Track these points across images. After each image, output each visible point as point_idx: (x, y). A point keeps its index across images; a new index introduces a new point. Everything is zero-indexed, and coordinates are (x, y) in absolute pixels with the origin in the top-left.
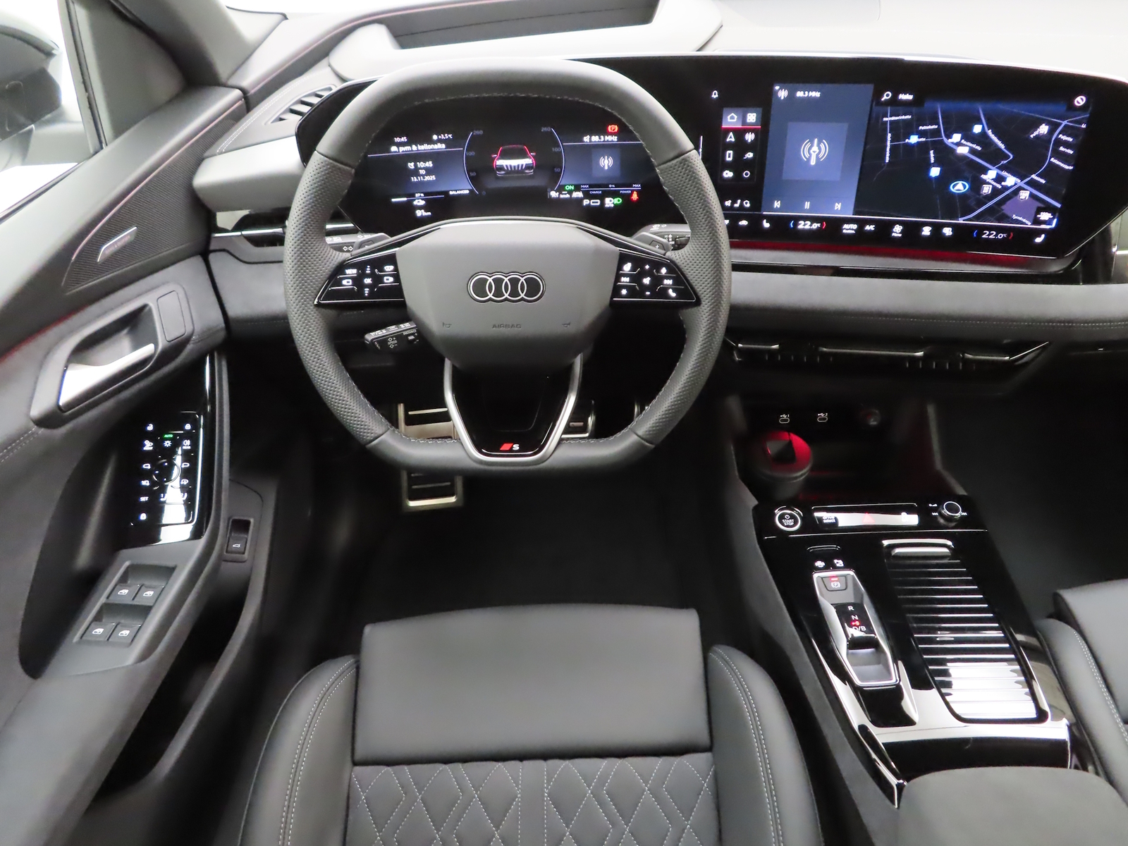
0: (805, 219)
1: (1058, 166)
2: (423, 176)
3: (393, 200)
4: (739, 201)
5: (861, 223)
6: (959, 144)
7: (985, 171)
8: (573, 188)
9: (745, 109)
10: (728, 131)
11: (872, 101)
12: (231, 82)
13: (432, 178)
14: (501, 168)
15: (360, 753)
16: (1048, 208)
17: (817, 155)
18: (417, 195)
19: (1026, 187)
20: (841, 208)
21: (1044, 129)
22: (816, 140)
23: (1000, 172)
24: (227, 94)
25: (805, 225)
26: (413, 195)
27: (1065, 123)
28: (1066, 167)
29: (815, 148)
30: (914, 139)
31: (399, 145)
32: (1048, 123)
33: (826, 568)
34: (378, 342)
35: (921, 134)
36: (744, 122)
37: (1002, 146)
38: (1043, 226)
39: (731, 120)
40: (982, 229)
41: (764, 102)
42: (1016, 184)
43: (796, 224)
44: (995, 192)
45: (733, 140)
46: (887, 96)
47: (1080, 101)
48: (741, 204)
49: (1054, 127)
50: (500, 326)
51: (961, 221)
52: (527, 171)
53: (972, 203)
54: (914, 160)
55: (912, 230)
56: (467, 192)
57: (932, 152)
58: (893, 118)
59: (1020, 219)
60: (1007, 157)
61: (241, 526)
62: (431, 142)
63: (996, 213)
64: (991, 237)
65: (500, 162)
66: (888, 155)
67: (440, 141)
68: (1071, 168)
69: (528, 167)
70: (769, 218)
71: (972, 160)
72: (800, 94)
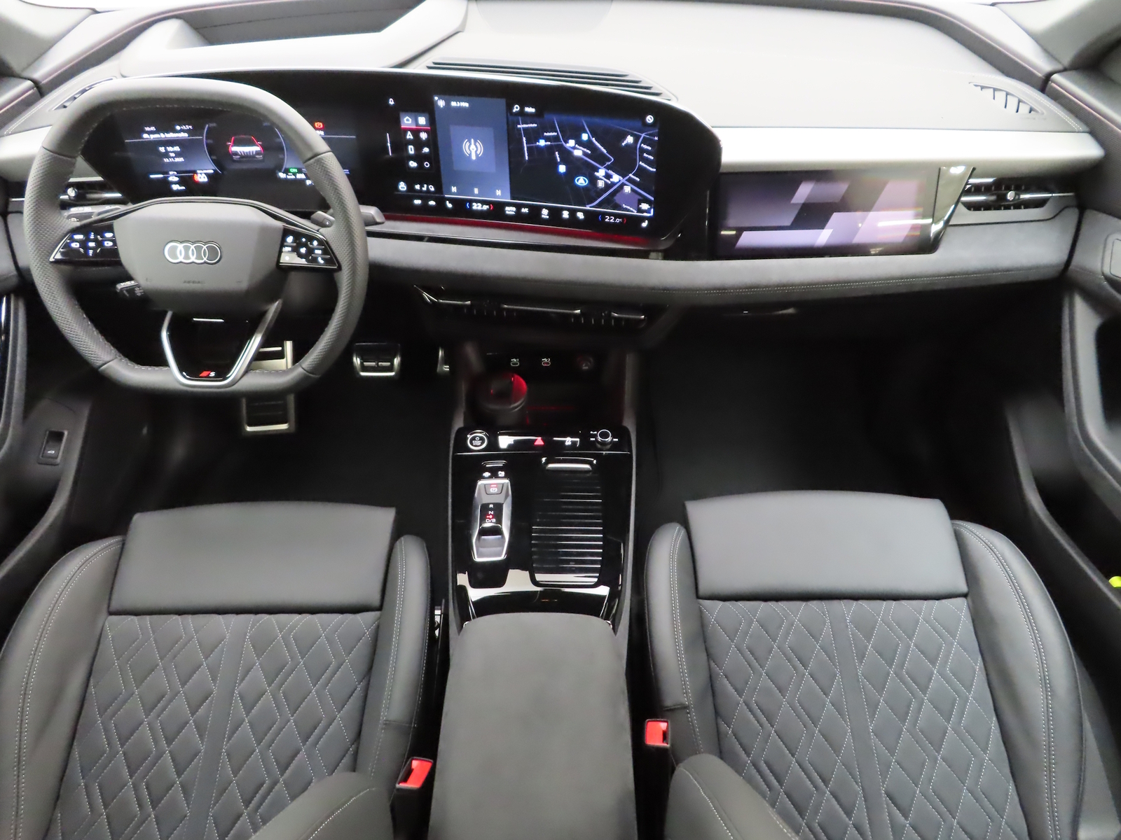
0: (477, 201)
1: (645, 168)
2: (173, 158)
3: (152, 176)
4: (425, 186)
5: (519, 207)
6: (574, 148)
7: (597, 170)
8: (296, 170)
9: (416, 114)
10: (406, 130)
11: (507, 112)
12: (25, 74)
13: (181, 159)
14: (236, 154)
15: (115, 605)
16: (646, 201)
17: (476, 151)
18: (171, 173)
19: (627, 183)
20: (501, 194)
21: (630, 139)
22: (472, 140)
23: (607, 171)
24: (20, 83)
25: (478, 206)
26: (167, 173)
27: (643, 135)
28: (651, 169)
29: (473, 147)
30: (542, 143)
31: (149, 133)
32: (632, 135)
33: (490, 477)
34: (127, 291)
35: (547, 139)
36: (417, 124)
37: (605, 151)
38: (645, 214)
39: (407, 121)
40: (604, 214)
41: (429, 109)
42: (620, 181)
43: (471, 206)
44: (608, 187)
45: (412, 137)
46: (516, 108)
47: (650, 119)
48: (428, 188)
49: (637, 138)
50: (189, 282)
51: (588, 208)
52: (257, 156)
53: (594, 194)
54: (544, 159)
55: (555, 213)
56: (212, 171)
57: (557, 153)
58: (525, 126)
59: (629, 208)
60: (609, 160)
61: (56, 437)
62: (175, 131)
63: (609, 202)
64: (611, 221)
65: (234, 149)
66: (526, 154)
67: (182, 131)
68: (655, 170)
69: (258, 153)
70: (451, 200)
71: (586, 161)
72: (454, 104)
